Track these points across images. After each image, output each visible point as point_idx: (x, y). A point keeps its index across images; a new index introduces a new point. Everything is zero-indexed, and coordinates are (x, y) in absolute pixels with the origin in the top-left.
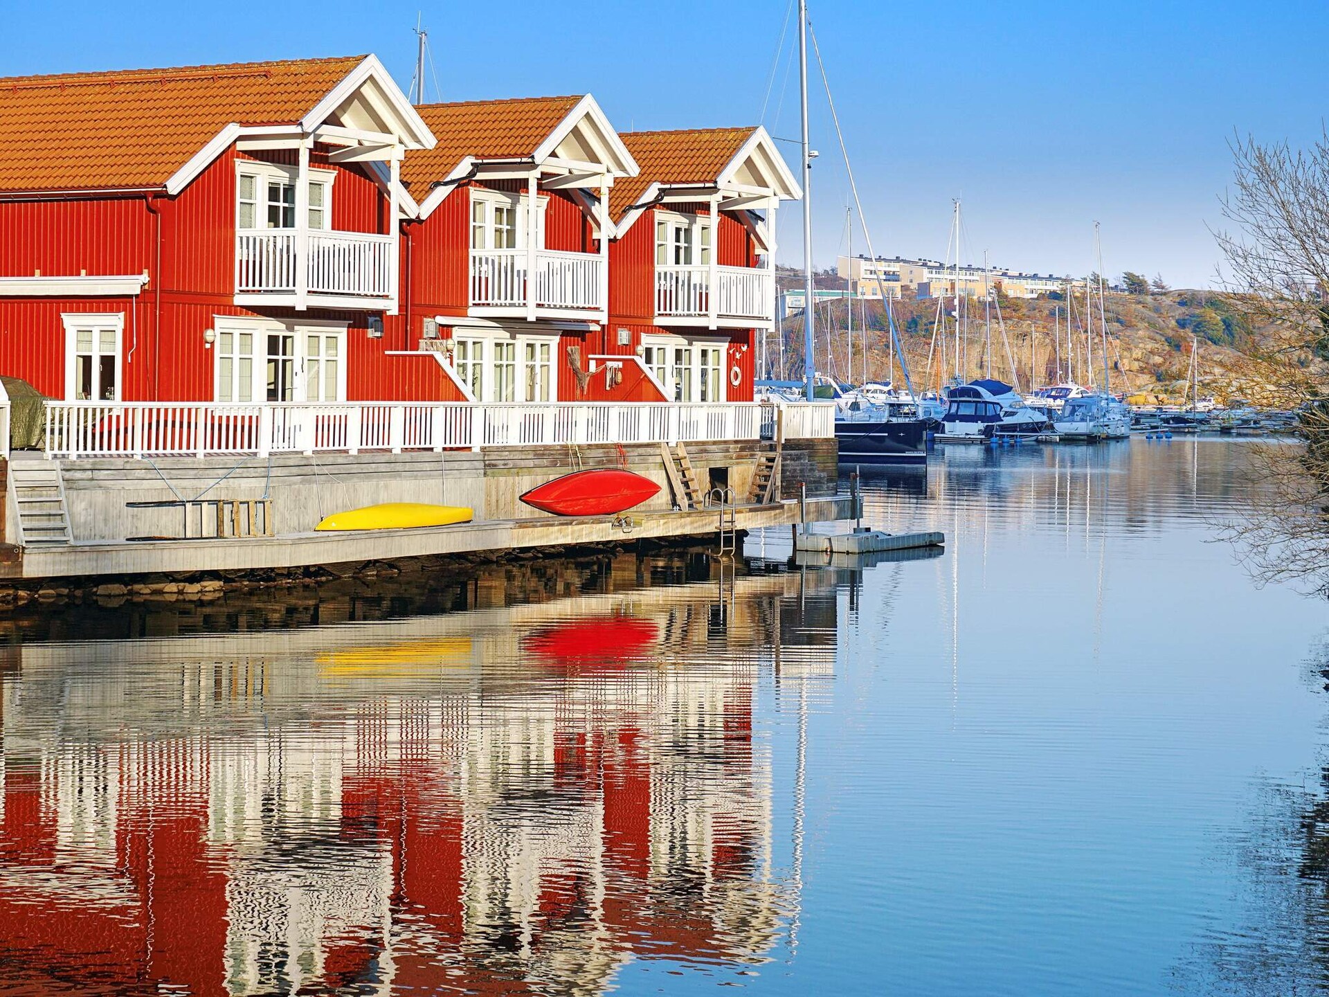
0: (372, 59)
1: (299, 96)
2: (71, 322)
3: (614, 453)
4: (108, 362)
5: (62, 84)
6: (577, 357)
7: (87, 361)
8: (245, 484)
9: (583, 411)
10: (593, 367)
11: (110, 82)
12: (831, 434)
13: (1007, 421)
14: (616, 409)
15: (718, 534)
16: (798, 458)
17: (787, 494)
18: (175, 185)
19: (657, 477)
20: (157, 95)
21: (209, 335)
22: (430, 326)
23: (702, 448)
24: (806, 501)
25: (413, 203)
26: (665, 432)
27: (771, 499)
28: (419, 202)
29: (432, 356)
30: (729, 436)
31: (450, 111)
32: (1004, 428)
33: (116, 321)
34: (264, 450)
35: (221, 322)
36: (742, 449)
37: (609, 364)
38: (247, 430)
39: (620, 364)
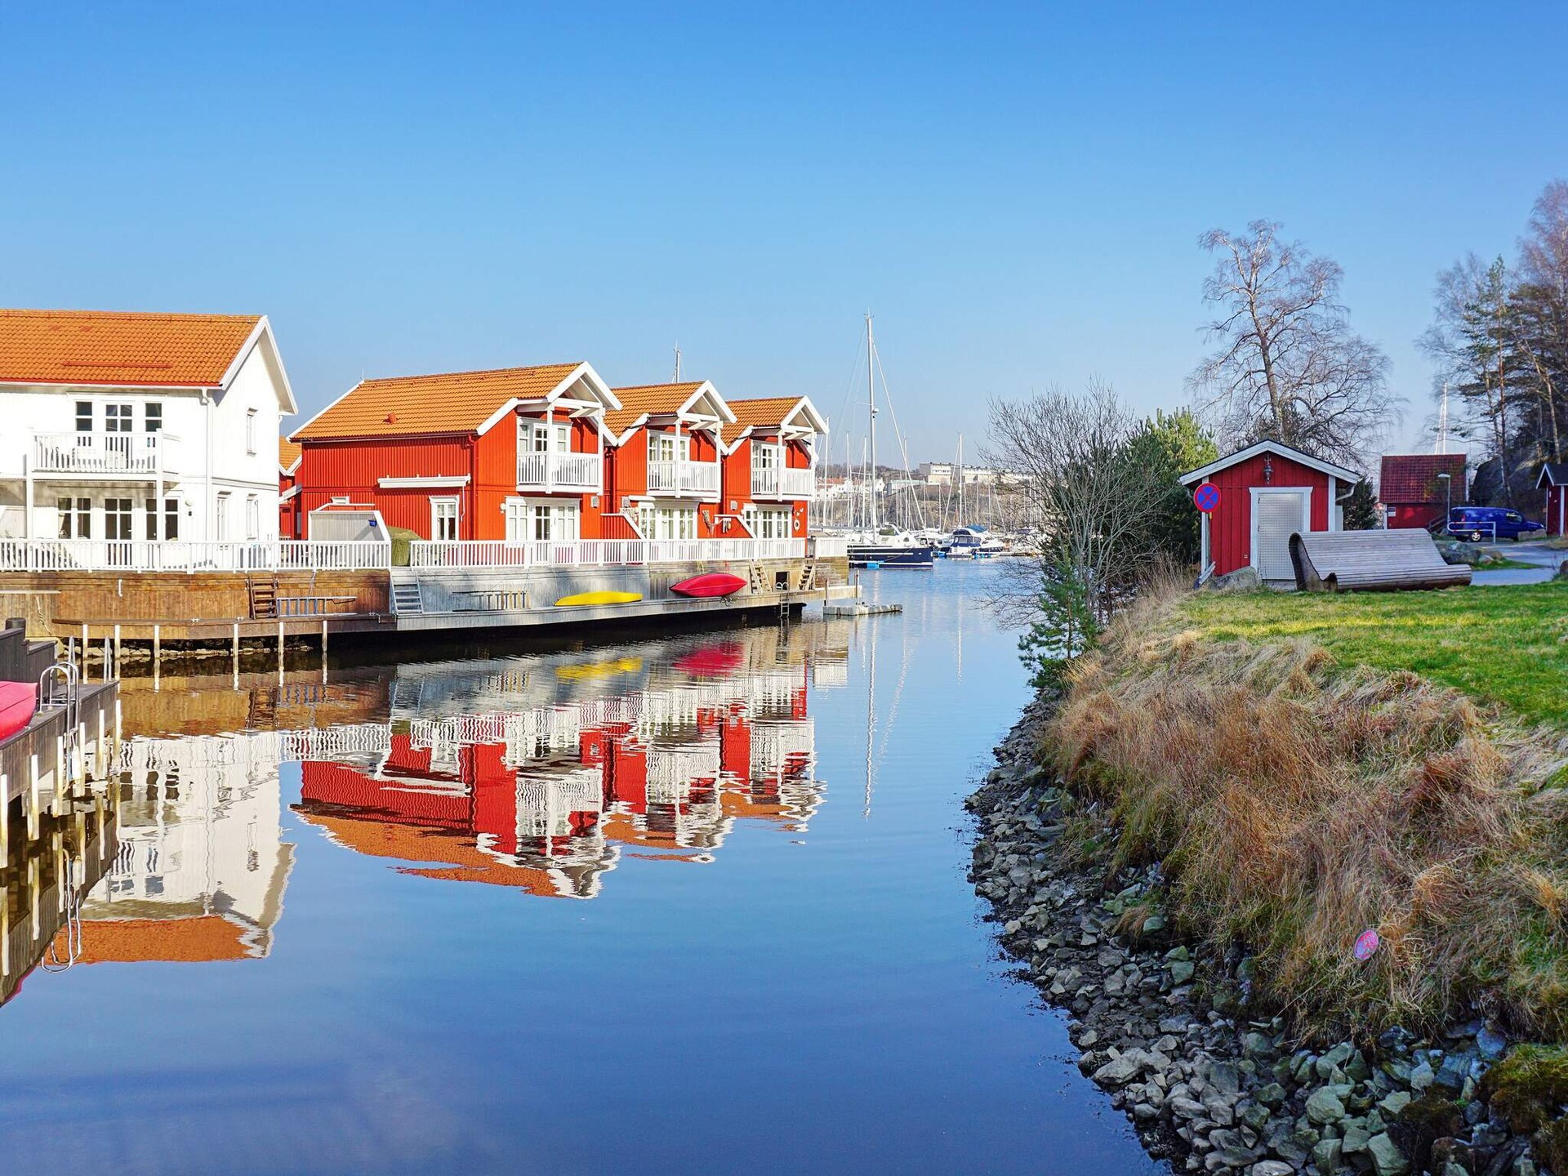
0: (586, 363)
1: (548, 384)
2: (434, 501)
3: (723, 565)
4: (452, 521)
5: (436, 379)
6: (707, 516)
7: (442, 520)
8: (516, 582)
9: (707, 543)
10: (717, 521)
11: (458, 378)
12: (845, 554)
13: (984, 546)
14: (726, 543)
15: (778, 607)
16: (824, 567)
17: (819, 585)
18: (482, 430)
19: (745, 577)
20: (481, 384)
21: (503, 506)
22: (625, 500)
23: (772, 562)
24: (829, 588)
25: (615, 438)
26: (751, 553)
27: (810, 588)
28: (618, 437)
29: (623, 517)
30: (788, 556)
31: (640, 390)
32: (981, 550)
33: (456, 500)
34: (527, 565)
35: (510, 500)
36: (795, 562)
37: (724, 519)
38: (518, 554)
39: (730, 520)
